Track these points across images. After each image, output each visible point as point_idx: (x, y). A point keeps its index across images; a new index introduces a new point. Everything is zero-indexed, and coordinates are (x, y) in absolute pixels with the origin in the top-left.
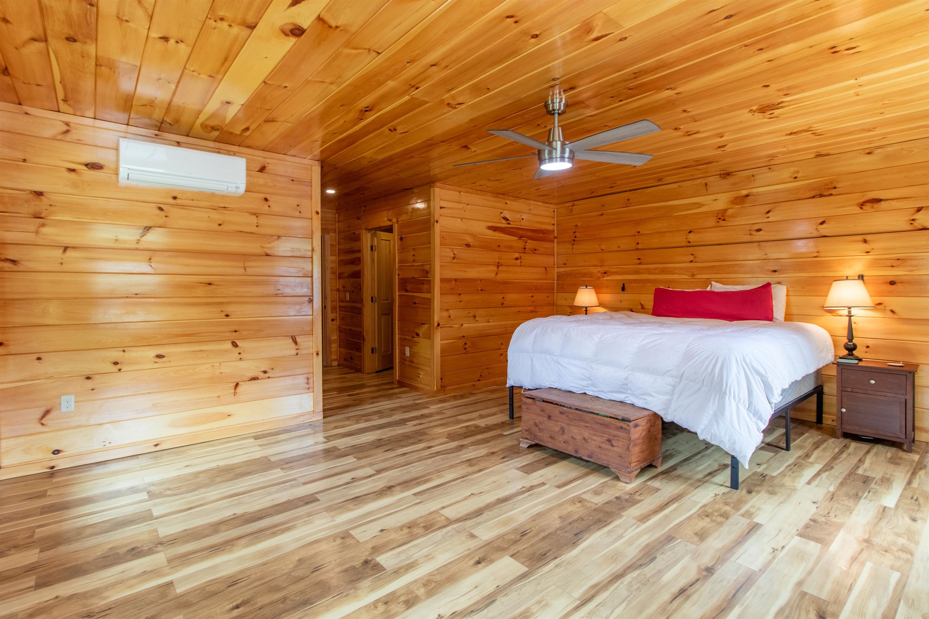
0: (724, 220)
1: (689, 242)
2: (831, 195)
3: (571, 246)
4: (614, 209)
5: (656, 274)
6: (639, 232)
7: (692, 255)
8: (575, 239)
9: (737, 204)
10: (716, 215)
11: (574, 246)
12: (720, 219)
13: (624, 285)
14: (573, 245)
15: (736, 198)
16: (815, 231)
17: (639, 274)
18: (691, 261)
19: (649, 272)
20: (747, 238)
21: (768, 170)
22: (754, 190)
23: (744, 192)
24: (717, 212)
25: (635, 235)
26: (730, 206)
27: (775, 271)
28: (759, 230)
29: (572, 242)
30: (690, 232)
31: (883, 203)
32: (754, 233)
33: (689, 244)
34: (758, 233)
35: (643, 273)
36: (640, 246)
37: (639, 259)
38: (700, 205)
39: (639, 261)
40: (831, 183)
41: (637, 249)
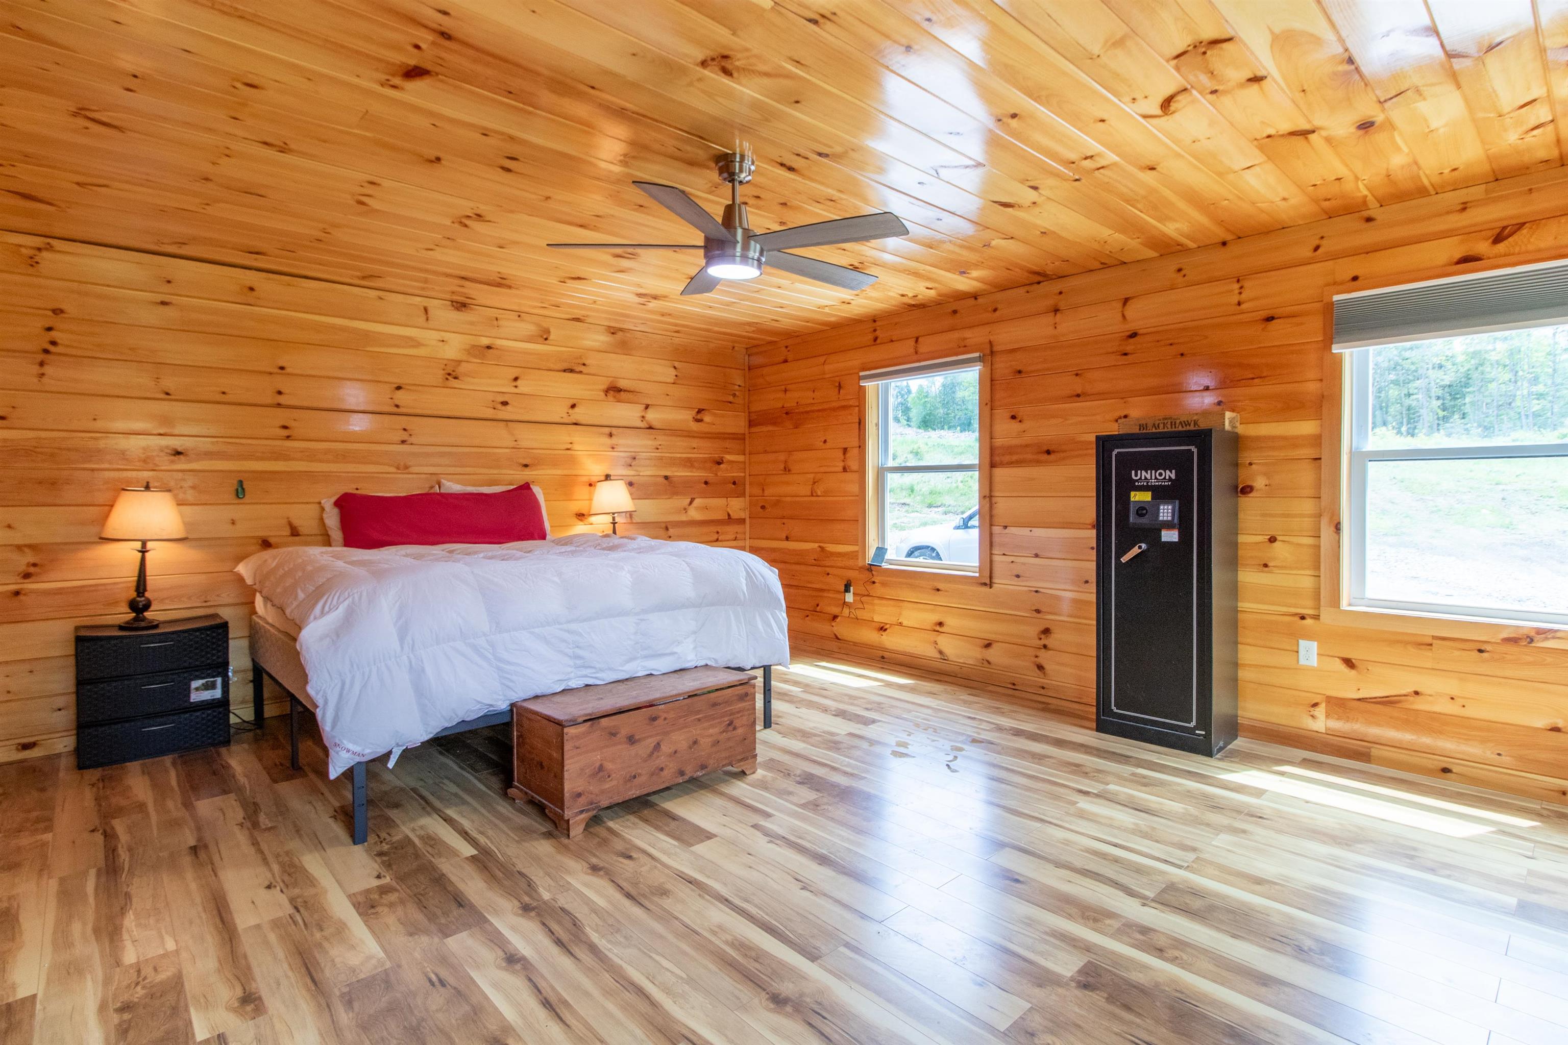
0: (456, 378)
1: (397, 406)
2: (581, 372)
3: (36, 369)
4: (195, 297)
5: (328, 461)
6: (282, 368)
7: (405, 430)
8: (52, 348)
9: (475, 357)
10: (443, 366)
11: (47, 370)
12: (449, 374)
13: (241, 483)
14: (42, 364)
15: (473, 346)
16: (565, 415)
17: (285, 460)
18: (403, 442)
19: (311, 456)
20: (489, 413)
21: (517, 318)
22: (499, 342)
23: (485, 341)
24: (445, 362)
25: (271, 374)
26: (465, 358)
27: (526, 466)
28: (505, 403)
29: (41, 357)
30: (399, 388)
31: (622, 393)
32: (499, 406)
33: (395, 410)
34: (503, 408)
35: (293, 459)
36: (282, 400)
37: (285, 427)
38: (416, 344)
39: (285, 433)
40: (581, 357)
41: (279, 405)
